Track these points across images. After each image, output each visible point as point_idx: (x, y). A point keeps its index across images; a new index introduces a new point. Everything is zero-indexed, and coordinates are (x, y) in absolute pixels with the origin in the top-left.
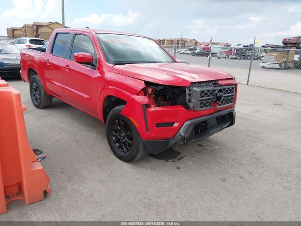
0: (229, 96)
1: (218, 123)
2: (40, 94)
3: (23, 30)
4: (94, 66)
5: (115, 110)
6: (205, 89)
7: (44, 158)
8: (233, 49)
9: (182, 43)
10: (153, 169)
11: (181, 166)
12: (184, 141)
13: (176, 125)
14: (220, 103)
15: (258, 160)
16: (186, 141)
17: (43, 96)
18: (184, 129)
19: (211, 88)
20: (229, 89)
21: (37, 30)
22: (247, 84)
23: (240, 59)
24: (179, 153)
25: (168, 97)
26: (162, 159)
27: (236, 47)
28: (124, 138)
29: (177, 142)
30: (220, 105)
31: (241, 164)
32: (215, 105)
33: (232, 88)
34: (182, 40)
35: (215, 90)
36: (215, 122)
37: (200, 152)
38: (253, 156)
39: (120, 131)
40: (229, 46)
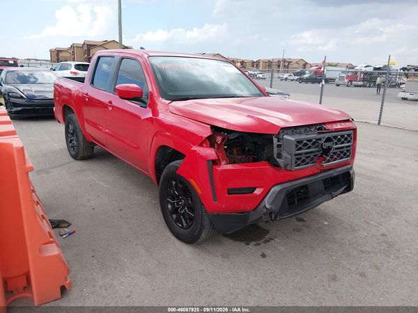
0: (343, 148)
1: (325, 188)
2: (77, 141)
3: (71, 51)
4: (144, 102)
5: (170, 166)
6: (303, 137)
7: (72, 233)
8: (359, 74)
9: (285, 65)
10: (225, 256)
11: (268, 252)
12: (271, 217)
13: (258, 191)
14: (328, 158)
15: (390, 245)
16: (273, 216)
17: (82, 143)
18: (271, 198)
19: (313, 135)
20: (342, 136)
21: (89, 50)
22: (379, 124)
23: (369, 87)
24: (267, 232)
25: (247, 148)
26: (240, 240)
27: (364, 69)
28: (183, 208)
29: (261, 218)
30: (328, 161)
31: (364, 252)
32: (320, 162)
33: (349, 135)
34: (284, 61)
35: (320, 139)
36: (321, 187)
37: (298, 231)
38: (382, 239)
39: (178, 196)
40: (353, 68)
